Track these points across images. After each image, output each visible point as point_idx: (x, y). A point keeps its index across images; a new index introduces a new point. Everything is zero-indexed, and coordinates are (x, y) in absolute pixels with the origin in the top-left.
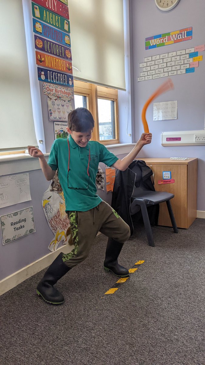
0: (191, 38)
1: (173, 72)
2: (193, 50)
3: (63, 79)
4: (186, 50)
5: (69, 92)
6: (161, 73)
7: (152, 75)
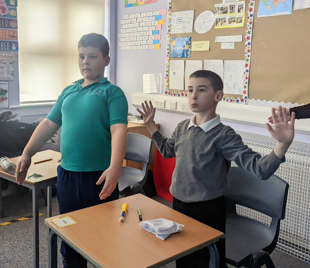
0: (157, 1)
1: (143, 32)
2: (157, 13)
3: (4, 46)
4: (153, 12)
5: (12, 55)
6: (135, 32)
7: (129, 33)
